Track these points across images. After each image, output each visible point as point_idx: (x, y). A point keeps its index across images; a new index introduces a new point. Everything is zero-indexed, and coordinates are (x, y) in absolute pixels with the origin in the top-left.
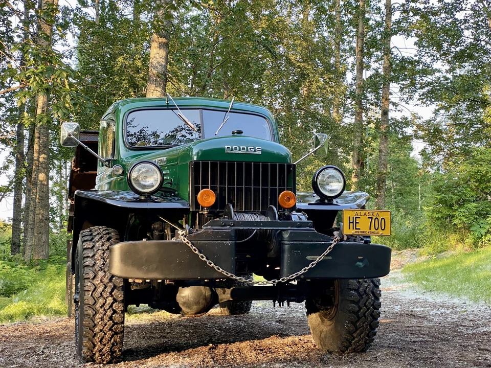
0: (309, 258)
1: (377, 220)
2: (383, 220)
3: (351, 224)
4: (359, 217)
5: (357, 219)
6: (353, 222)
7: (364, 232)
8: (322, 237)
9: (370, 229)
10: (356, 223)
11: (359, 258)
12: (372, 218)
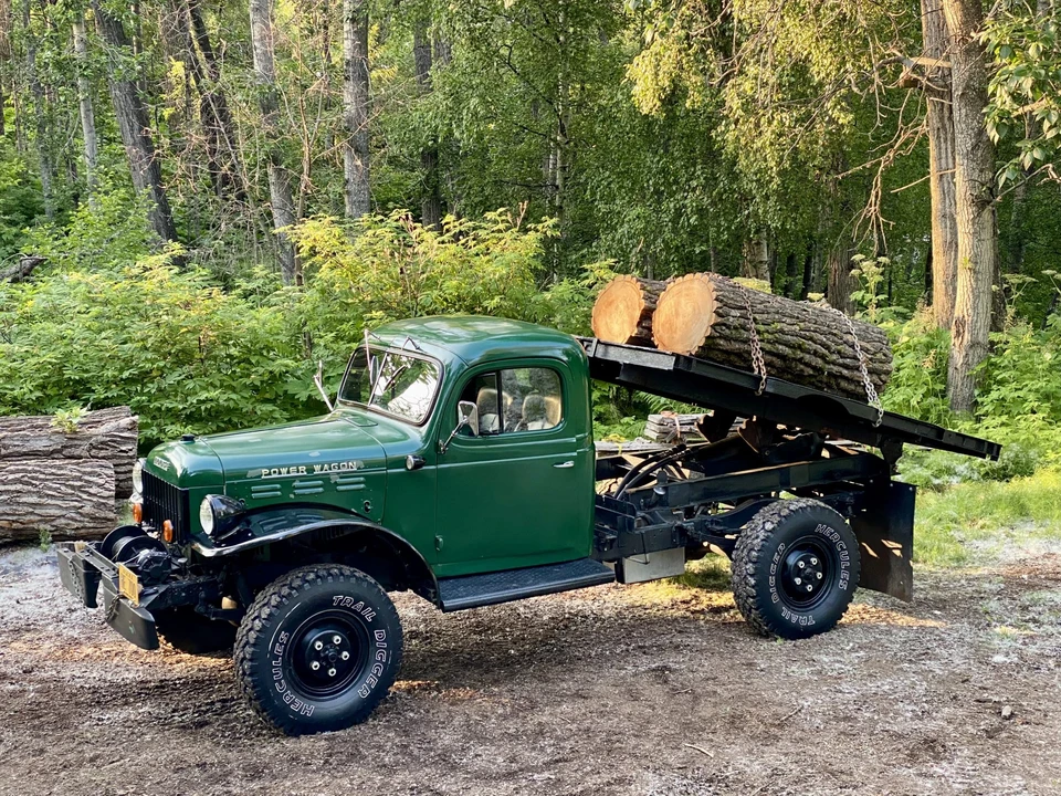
10: (124, 581)
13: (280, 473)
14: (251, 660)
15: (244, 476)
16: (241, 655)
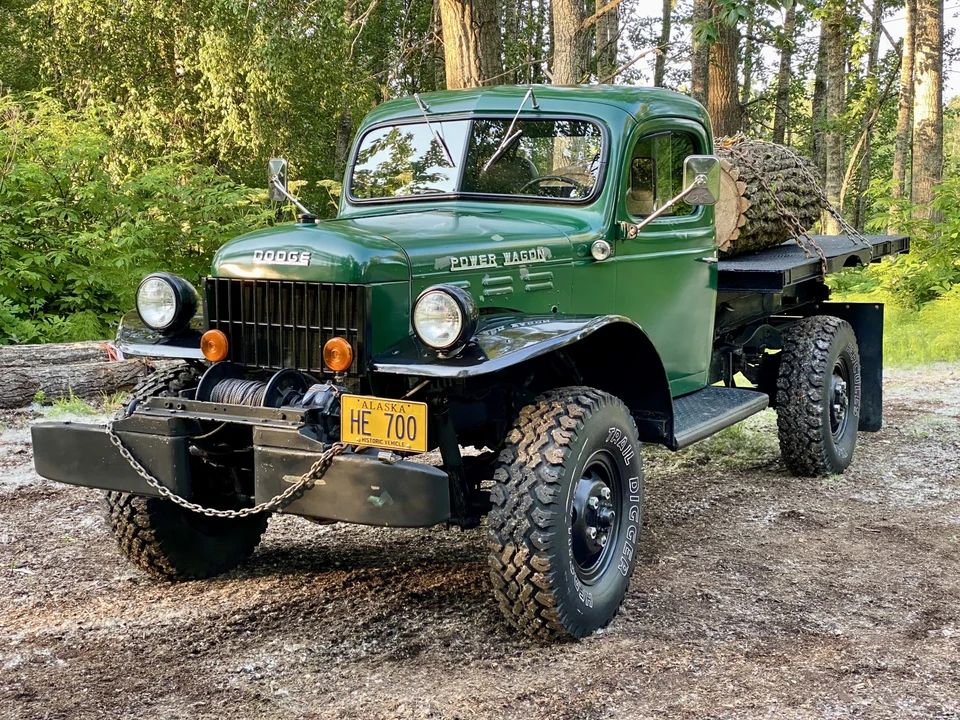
0: (287, 478)
1: (400, 419)
2: (412, 420)
3: (355, 424)
4: (369, 413)
5: (366, 415)
6: (358, 421)
7: (377, 441)
8: (311, 444)
9: (388, 436)
10: (364, 422)
11: (374, 488)
12: (392, 416)
13: (470, 264)
14: (545, 530)
15: (431, 268)
16: (526, 523)
